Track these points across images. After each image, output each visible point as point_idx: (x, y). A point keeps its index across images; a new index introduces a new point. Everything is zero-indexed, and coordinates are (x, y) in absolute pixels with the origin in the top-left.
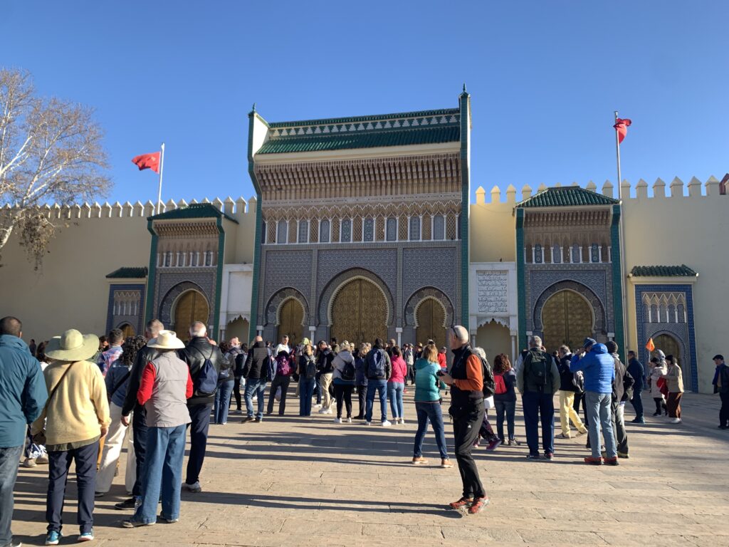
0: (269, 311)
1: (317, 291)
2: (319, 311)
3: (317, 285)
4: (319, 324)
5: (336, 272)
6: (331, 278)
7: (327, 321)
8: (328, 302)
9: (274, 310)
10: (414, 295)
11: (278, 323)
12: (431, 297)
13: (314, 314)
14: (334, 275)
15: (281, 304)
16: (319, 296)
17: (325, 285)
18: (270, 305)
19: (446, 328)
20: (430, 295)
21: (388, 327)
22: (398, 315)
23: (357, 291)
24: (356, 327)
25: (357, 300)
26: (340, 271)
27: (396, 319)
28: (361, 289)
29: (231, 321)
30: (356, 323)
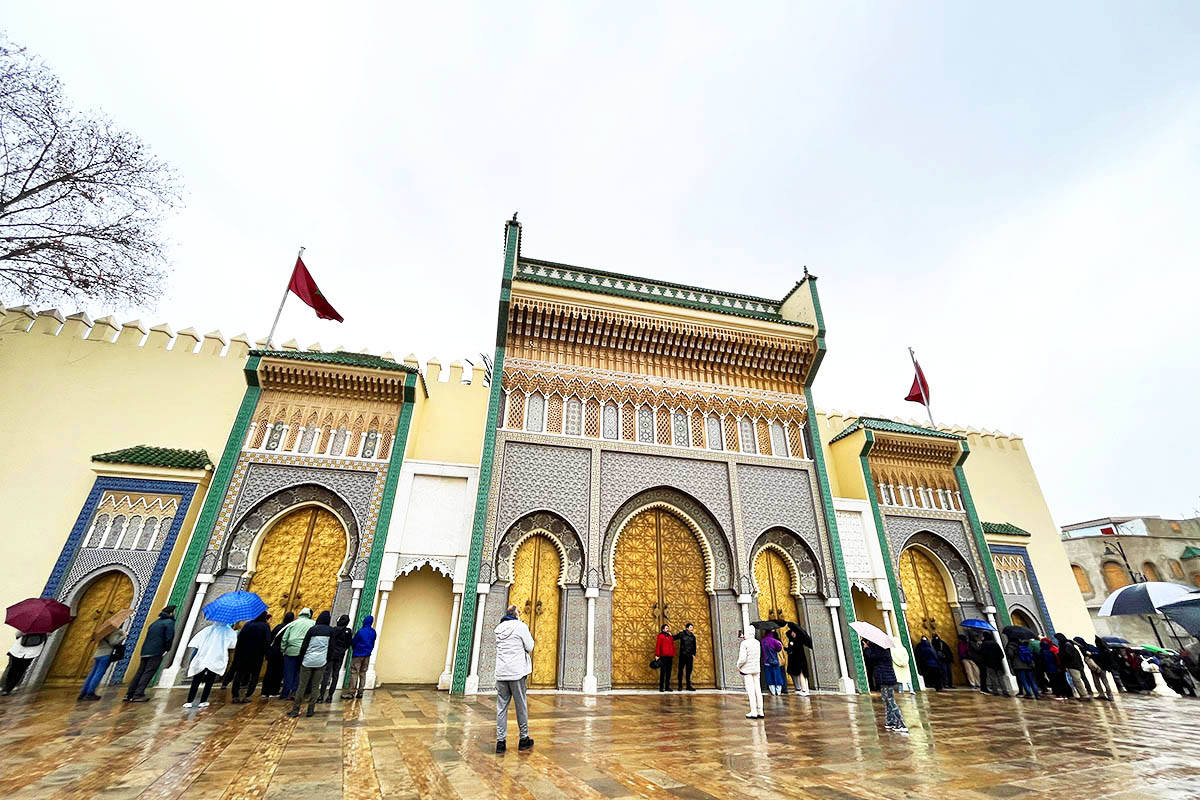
0: (499, 555)
2: (602, 560)
3: (601, 512)
4: (602, 584)
5: (634, 491)
6: (625, 499)
7: (611, 579)
9: (507, 554)
11: (511, 581)
12: (775, 546)
14: (630, 495)
15: (519, 542)
16: (603, 530)
17: (613, 510)
19: (801, 597)
20: (773, 542)
21: (714, 593)
22: (741, 571)
23: (652, 528)
24: (654, 593)
25: (653, 545)
26: (640, 490)
27: (739, 579)
28: (658, 527)
29: (404, 572)
30: (653, 585)
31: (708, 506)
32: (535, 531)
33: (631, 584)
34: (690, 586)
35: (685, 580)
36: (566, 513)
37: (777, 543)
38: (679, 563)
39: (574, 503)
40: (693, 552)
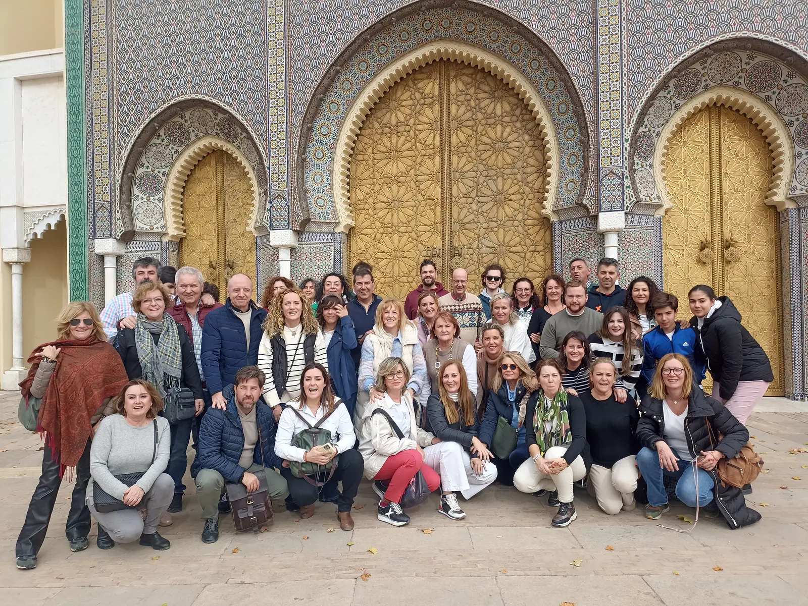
0: (136, 191)
1: (289, 102)
2: (302, 179)
3: (289, 81)
4: (307, 221)
5: (359, 26)
6: (340, 48)
7: (334, 213)
8: (333, 148)
9: (155, 186)
10: (663, 85)
11: (173, 231)
12: (725, 94)
13: (283, 186)
14: (350, 37)
15: (178, 167)
16: (298, 121)
17: (315, 77)
18: (140, 171)
19: (790, 205)
20: (721, 85)
21: (554, 219)
22: (604, 163)
23: (430, 105)
24: (435, 231)
25: (434, 139)
26: (372, 20)
27: (598, 180)
28: (444, 100)
29: (35, 234)
30: (432, 216)
31: (534, 27)
32: (201, 144)
33: (388, 219)
34: (509, 211)
35: (500, 198)
36: (228, 98)
37: (736, 86)
38: (488, 168)
39: (242, 75)
40: (519, 141)
